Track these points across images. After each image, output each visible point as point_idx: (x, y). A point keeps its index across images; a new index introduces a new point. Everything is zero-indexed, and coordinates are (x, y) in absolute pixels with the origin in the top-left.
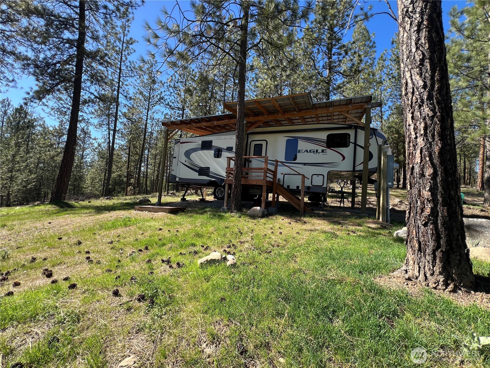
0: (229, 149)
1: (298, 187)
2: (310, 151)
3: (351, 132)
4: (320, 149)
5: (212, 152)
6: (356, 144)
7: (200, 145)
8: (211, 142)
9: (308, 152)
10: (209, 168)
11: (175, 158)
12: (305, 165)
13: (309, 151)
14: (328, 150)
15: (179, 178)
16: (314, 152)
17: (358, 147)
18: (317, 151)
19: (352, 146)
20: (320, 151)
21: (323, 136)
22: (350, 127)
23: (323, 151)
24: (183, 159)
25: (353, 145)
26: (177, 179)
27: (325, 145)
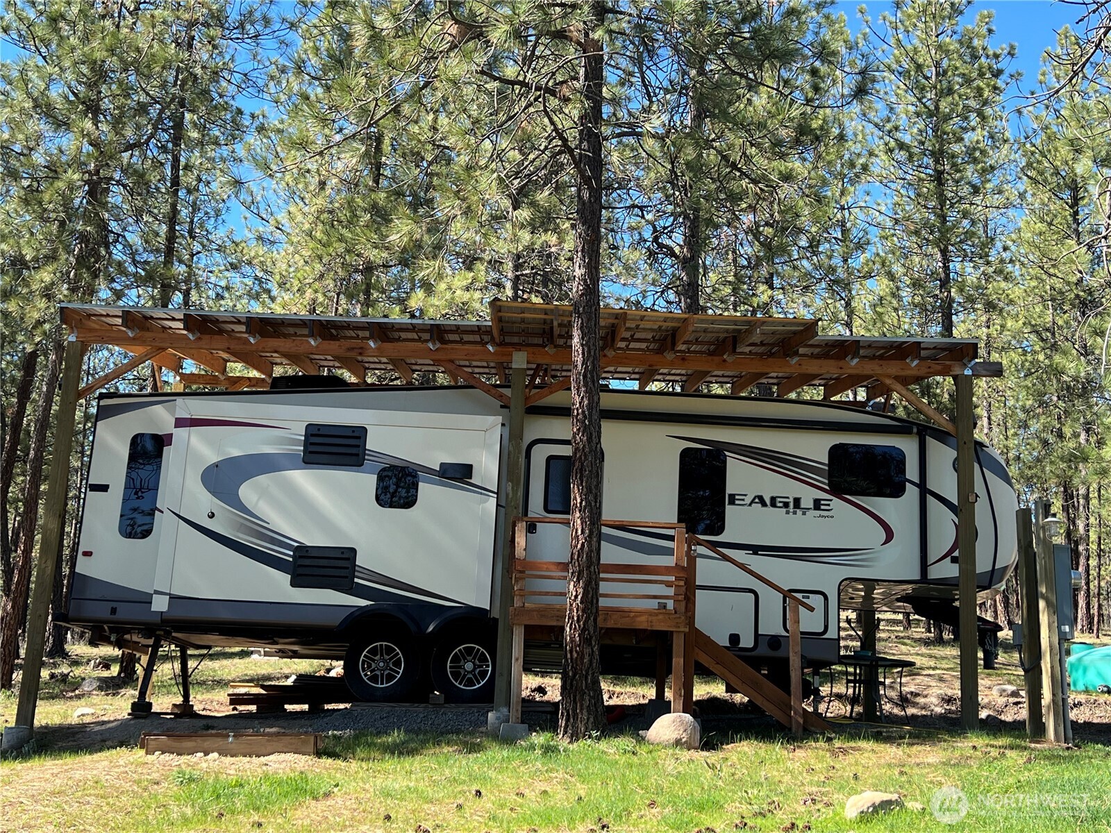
0: (459, 474)
1: (734, 639)
2: (773, 499)
3: (908, 446)
4: (808, 495)
5: (366, 482)
6: (924, 491)
7: (294, 442)
8: (359, 434)
9: (764, 504)
10: (353, 551)
11: (104, 488)
12: (755, 553)
13: (768, 502)
14: (836, 503)
15: (173, 598)
16: (786, 505)
17: (932, 503)
18: (797, 502)
19: (912, 492)
20: (807, 503)
21: (816, 448)
22: (903, 428)
23: (817, 504)
24: (201, 502)
25: (916, 490)
26: (160, 604)
27: (823, 482)
